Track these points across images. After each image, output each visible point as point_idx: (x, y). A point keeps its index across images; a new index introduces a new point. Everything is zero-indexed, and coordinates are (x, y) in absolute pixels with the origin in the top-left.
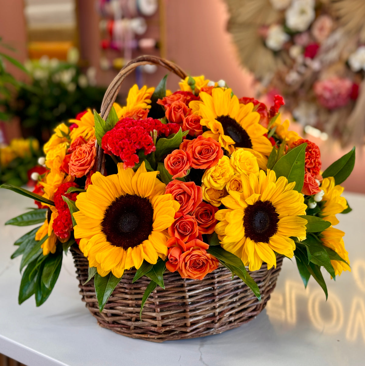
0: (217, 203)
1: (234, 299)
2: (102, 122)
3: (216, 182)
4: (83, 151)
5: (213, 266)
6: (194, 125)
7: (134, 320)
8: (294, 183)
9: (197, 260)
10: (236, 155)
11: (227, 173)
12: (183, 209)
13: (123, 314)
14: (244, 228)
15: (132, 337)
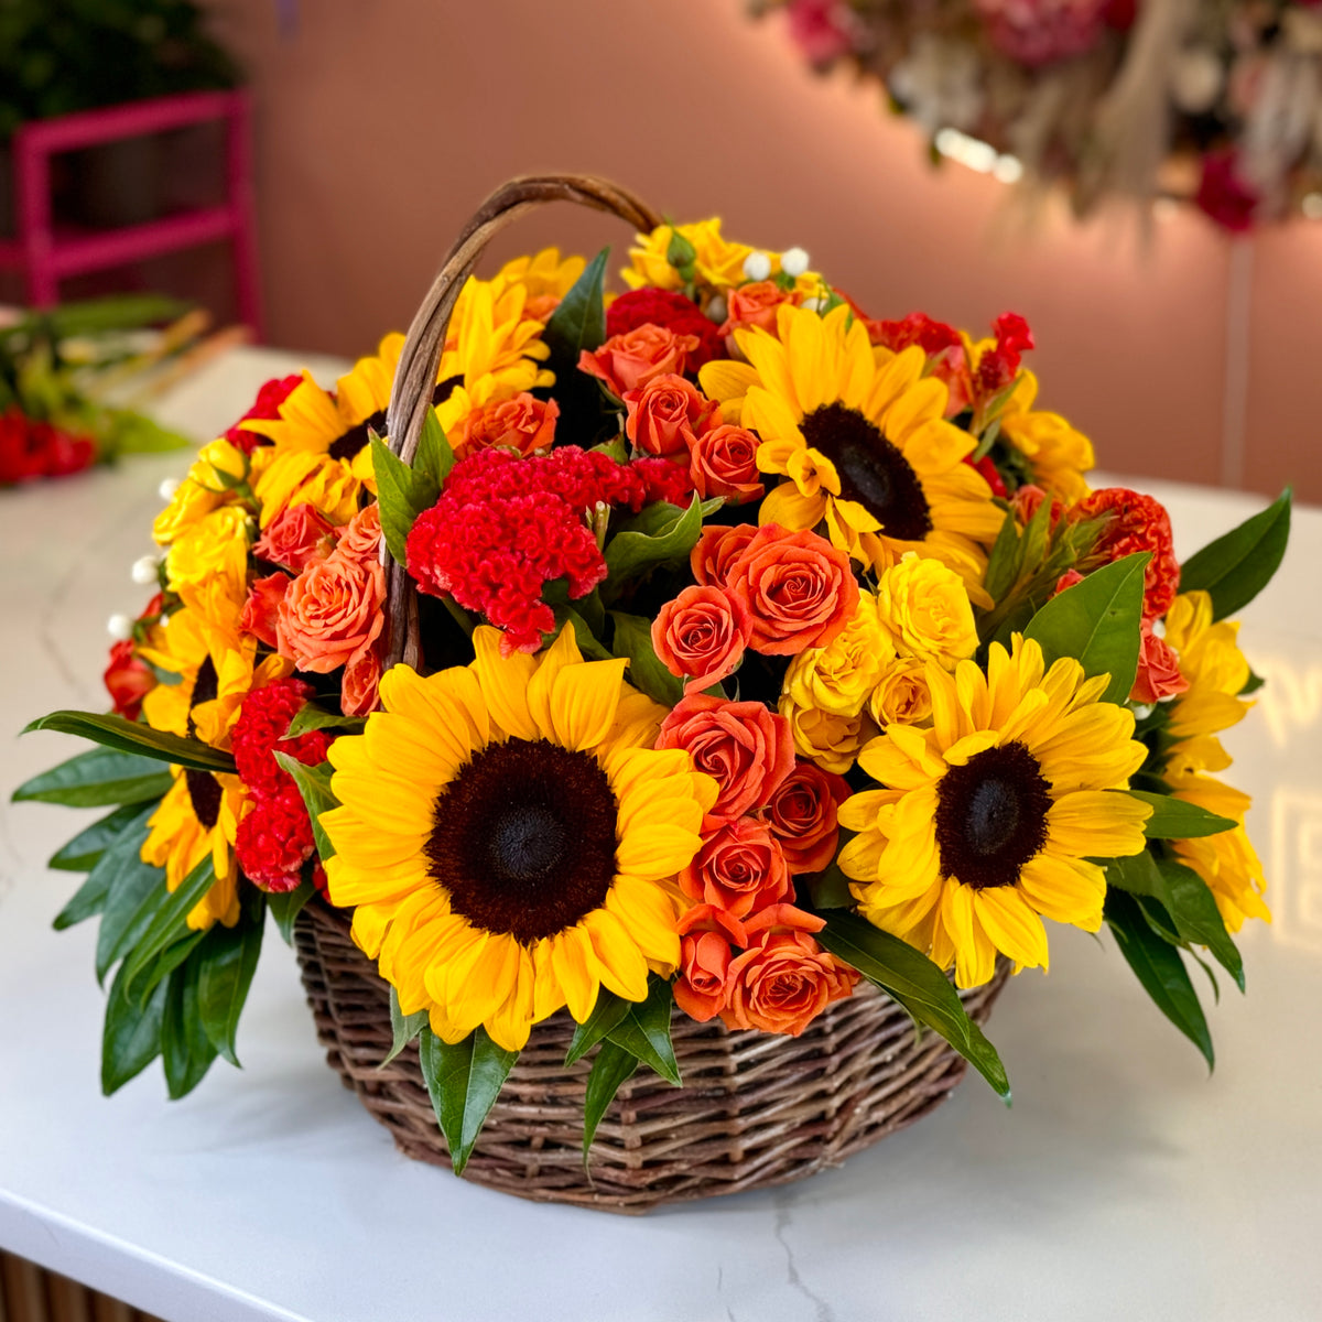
0: (838, 759)
1: (888, 1054)
2: (400, 473)
3: (833, 689)
4: (335, 577)
5: (840, 988)
6: (732, 467)
7: (540, 1146)
8: (1106, 678)
9: (788, 977)
10: (898, 584)
11: (873, 656)
12: (727, 799)
13: (499, 1124)
14: (939, 847)
15: (532, 1199)
